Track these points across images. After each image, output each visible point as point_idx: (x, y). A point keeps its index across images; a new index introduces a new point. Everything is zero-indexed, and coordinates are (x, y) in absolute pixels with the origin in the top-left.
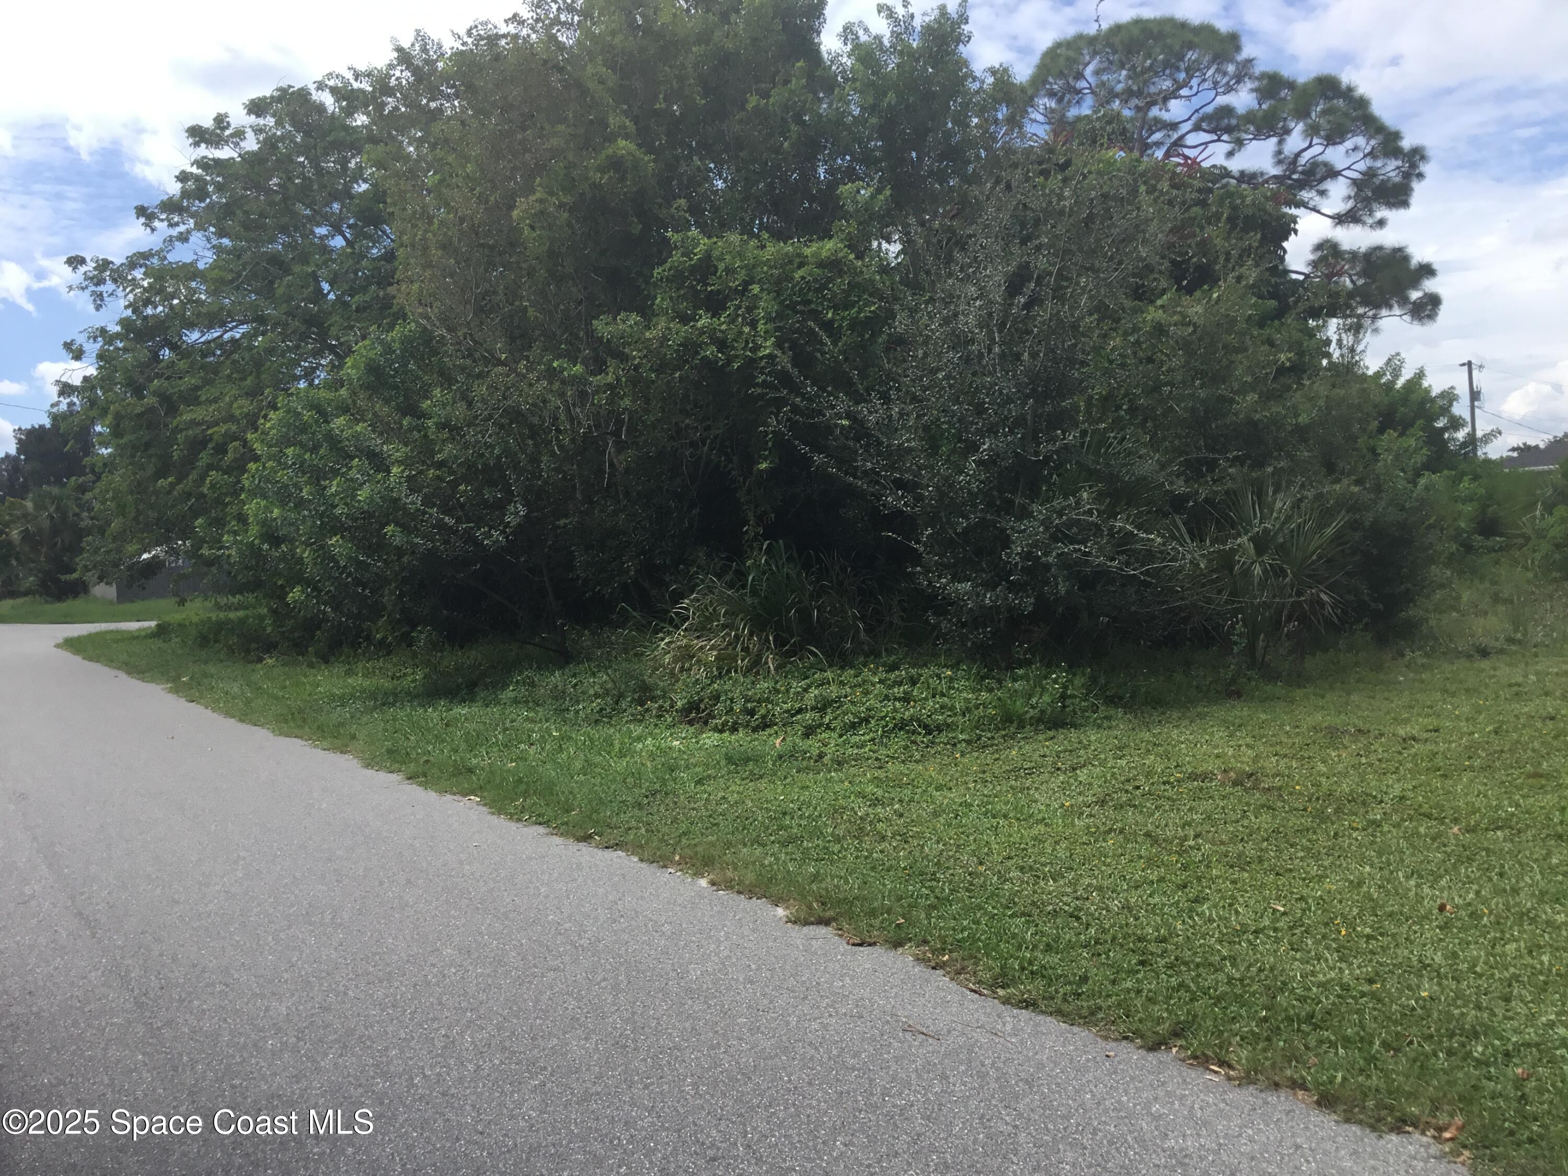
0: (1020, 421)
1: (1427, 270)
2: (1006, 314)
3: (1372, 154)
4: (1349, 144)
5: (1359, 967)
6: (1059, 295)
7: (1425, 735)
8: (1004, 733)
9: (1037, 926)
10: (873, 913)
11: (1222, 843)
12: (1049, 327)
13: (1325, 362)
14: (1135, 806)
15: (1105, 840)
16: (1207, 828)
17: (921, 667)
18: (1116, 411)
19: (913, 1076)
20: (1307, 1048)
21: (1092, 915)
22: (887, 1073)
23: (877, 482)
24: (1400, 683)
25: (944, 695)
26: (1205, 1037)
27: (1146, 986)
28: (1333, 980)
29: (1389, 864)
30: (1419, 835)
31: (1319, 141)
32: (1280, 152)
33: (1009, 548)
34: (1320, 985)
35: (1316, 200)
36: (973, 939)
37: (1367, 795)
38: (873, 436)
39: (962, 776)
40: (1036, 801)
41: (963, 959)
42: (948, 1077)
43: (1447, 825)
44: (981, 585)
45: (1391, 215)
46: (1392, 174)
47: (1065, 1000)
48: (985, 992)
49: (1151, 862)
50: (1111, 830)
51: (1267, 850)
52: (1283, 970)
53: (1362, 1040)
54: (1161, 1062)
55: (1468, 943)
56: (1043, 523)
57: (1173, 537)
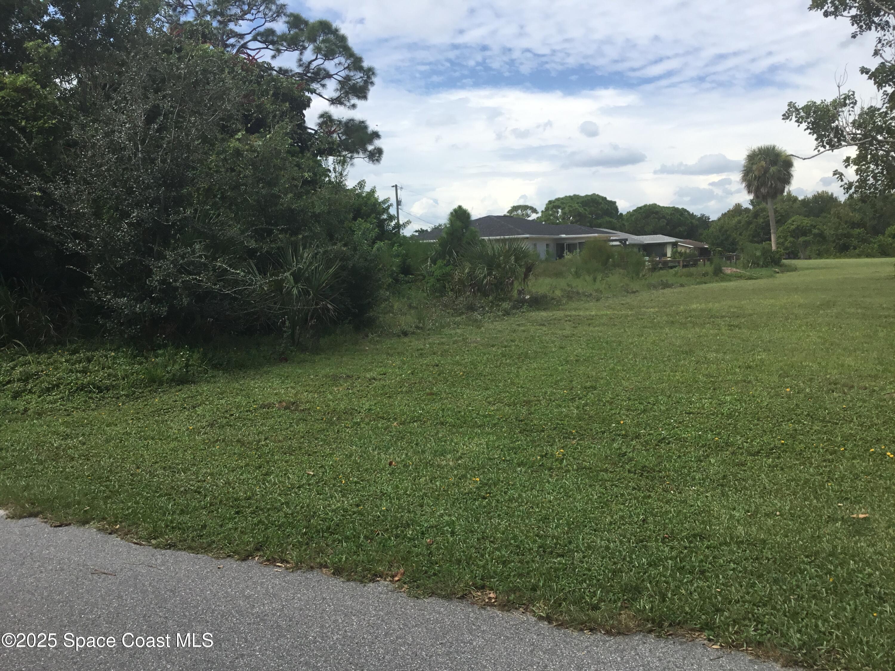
0: (156, 200)
1: (376, 135)
2: (146, 134)
3: (348, 68)
4: (336, 61)
5: (352, 499)
6: (178, 126)
7: (380, 377)
8: (150, 389)
9: (175, 500)
10: (68, 506)
11: (280, 441)
12: (173, 144)
13: (327, 179)
14: (231, 425)
15: (214, 447)
16: (271, 434)
17: (94, 351)
18: (214, 198)
19: (100, 600)
20: (327, 545)
21: (208, 489)
22: (82, 601)
23: (61, 234)
24: (366, 350)
25: (110, 368)
26: (274, 548)
27: (240, 525)
28: (339, 507)
29: (365, 444)
30: (378, 428)
31: (321, 57)
32: (300, 60)
33: (152, 277)
34: (333, 511)
35: (320, 90)
36: (135, 513)
37: (353, 409)
38: (58, 204)
39: (123, 417)
40: (171, 428)
41: (129, 526)
42: (122, 597)
43: (391, 422)
44: (133, 299)
45: (359, 103)
46: (359, 80)
47: (193, 540)
48: (144, 543)
49: (241, 456)
50: (217, 440)
51: (303, 443)
52: (314, 506)
53: (354, 536)
54: (249, 566)
55: (403, 480)
56: (172, 262)
57: (249, 273)
